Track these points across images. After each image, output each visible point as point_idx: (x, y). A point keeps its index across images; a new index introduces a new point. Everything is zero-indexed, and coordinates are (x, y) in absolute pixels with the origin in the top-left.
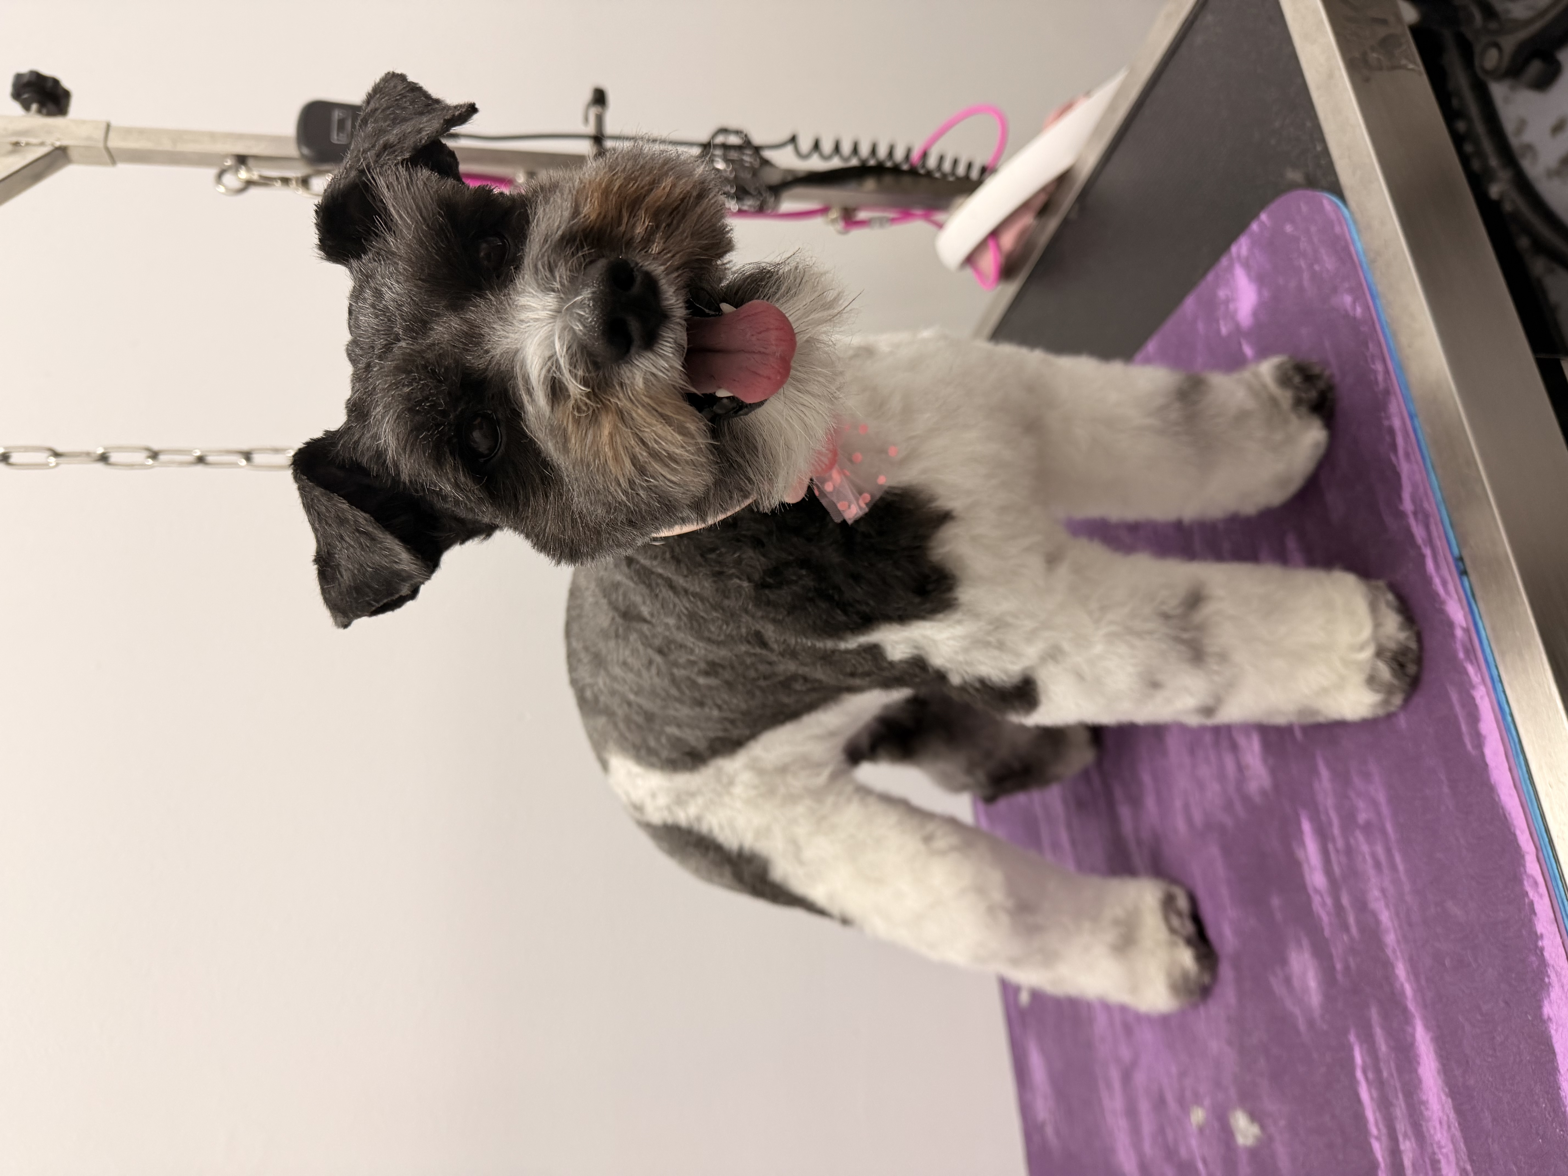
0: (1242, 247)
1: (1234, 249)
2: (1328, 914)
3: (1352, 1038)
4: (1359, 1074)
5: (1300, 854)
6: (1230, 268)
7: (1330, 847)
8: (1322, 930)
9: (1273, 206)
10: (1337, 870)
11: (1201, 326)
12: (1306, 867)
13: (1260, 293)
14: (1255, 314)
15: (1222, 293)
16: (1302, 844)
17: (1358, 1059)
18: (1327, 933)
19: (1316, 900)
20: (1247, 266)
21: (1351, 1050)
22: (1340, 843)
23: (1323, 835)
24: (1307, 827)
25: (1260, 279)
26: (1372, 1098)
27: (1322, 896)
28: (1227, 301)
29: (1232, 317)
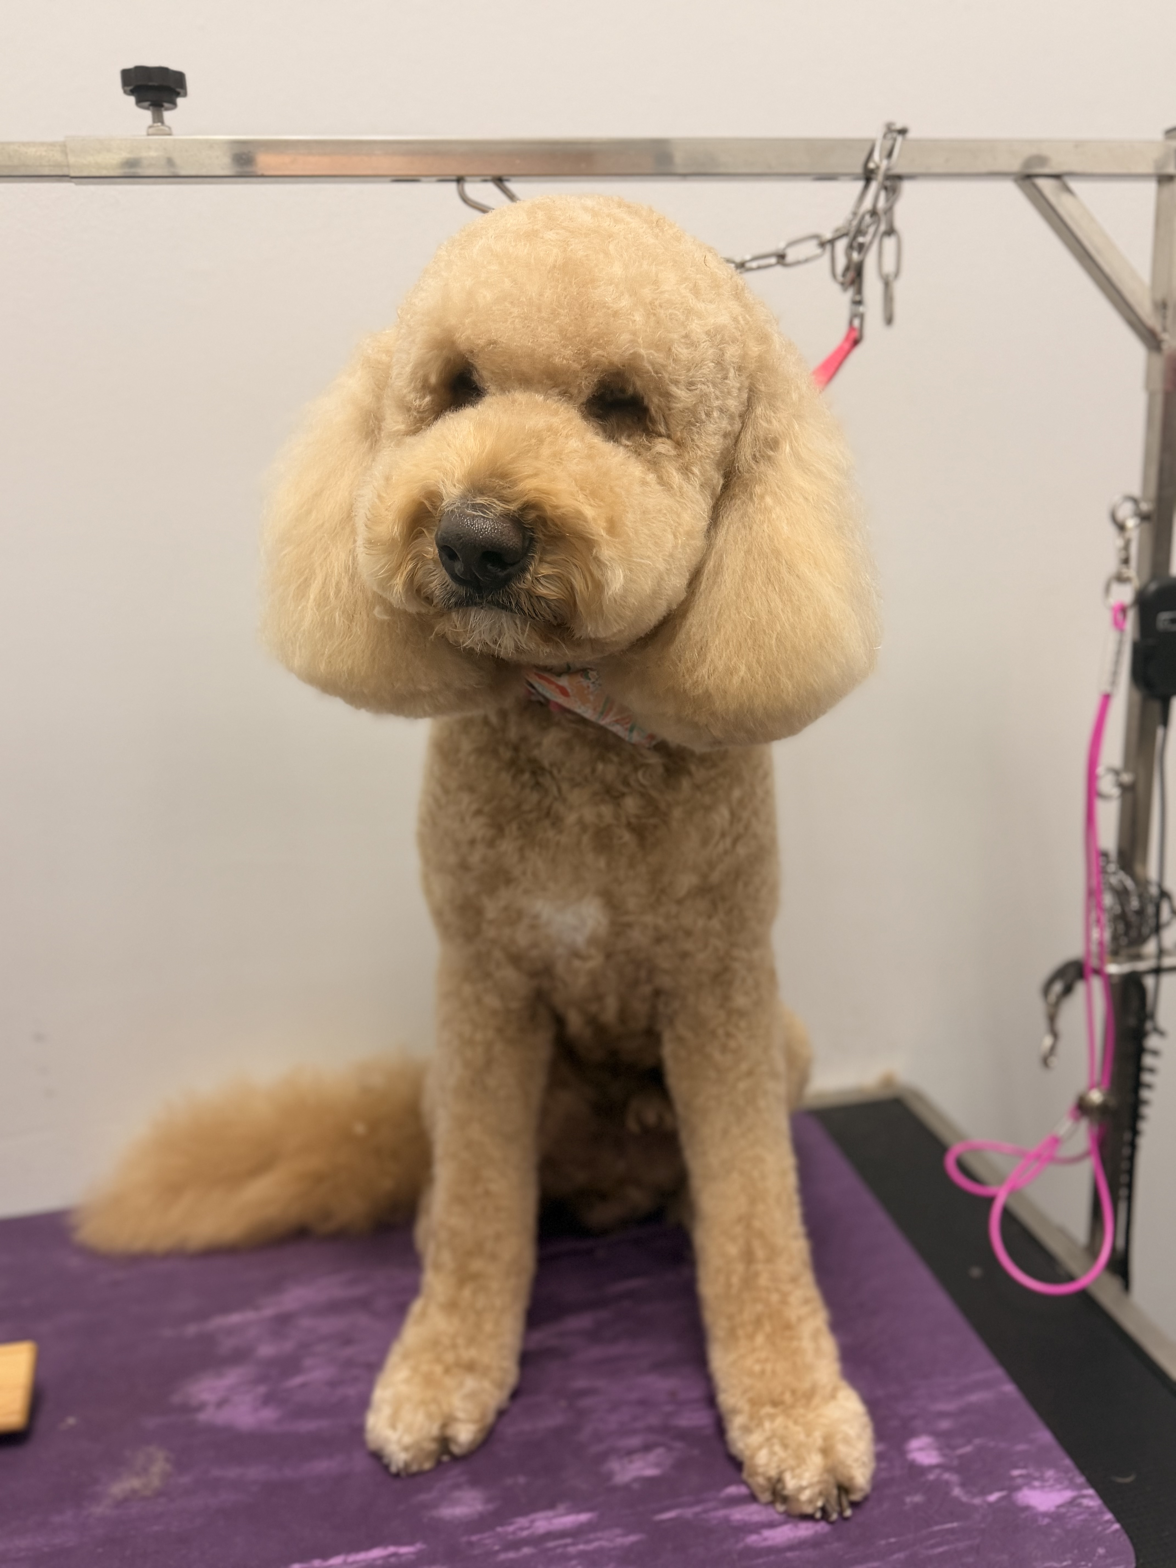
0: (1091, 1500)
1: (1091, 1491)
2: (514, 1533)
3: (419, 1546)
4: (392, 1549)
5: (561, 1508)
6: (1072, 1485)
7: (568, 1541)
8: (502, 1525)
9: (1124, 1539)
10: (551, 1544)
11: (1021, 1447)
12: (550, 1513)
13: (1045, 1515)
14: (1027, 1508)
15: (1050, 1473)
16: (569, 1512)
17: (404, 1550)
18: (499, 1529)
19: (522, 1521)
20: (1072, 1502)
21: (410, 1543)
22: (572, 1550)
23: (576, 1533)
24: (584, 1517)
25: (1057, 1516)
26: (375, 1560)
27: (528, 1528)
28: (1042, 1479)
29: (1028, 1480)
